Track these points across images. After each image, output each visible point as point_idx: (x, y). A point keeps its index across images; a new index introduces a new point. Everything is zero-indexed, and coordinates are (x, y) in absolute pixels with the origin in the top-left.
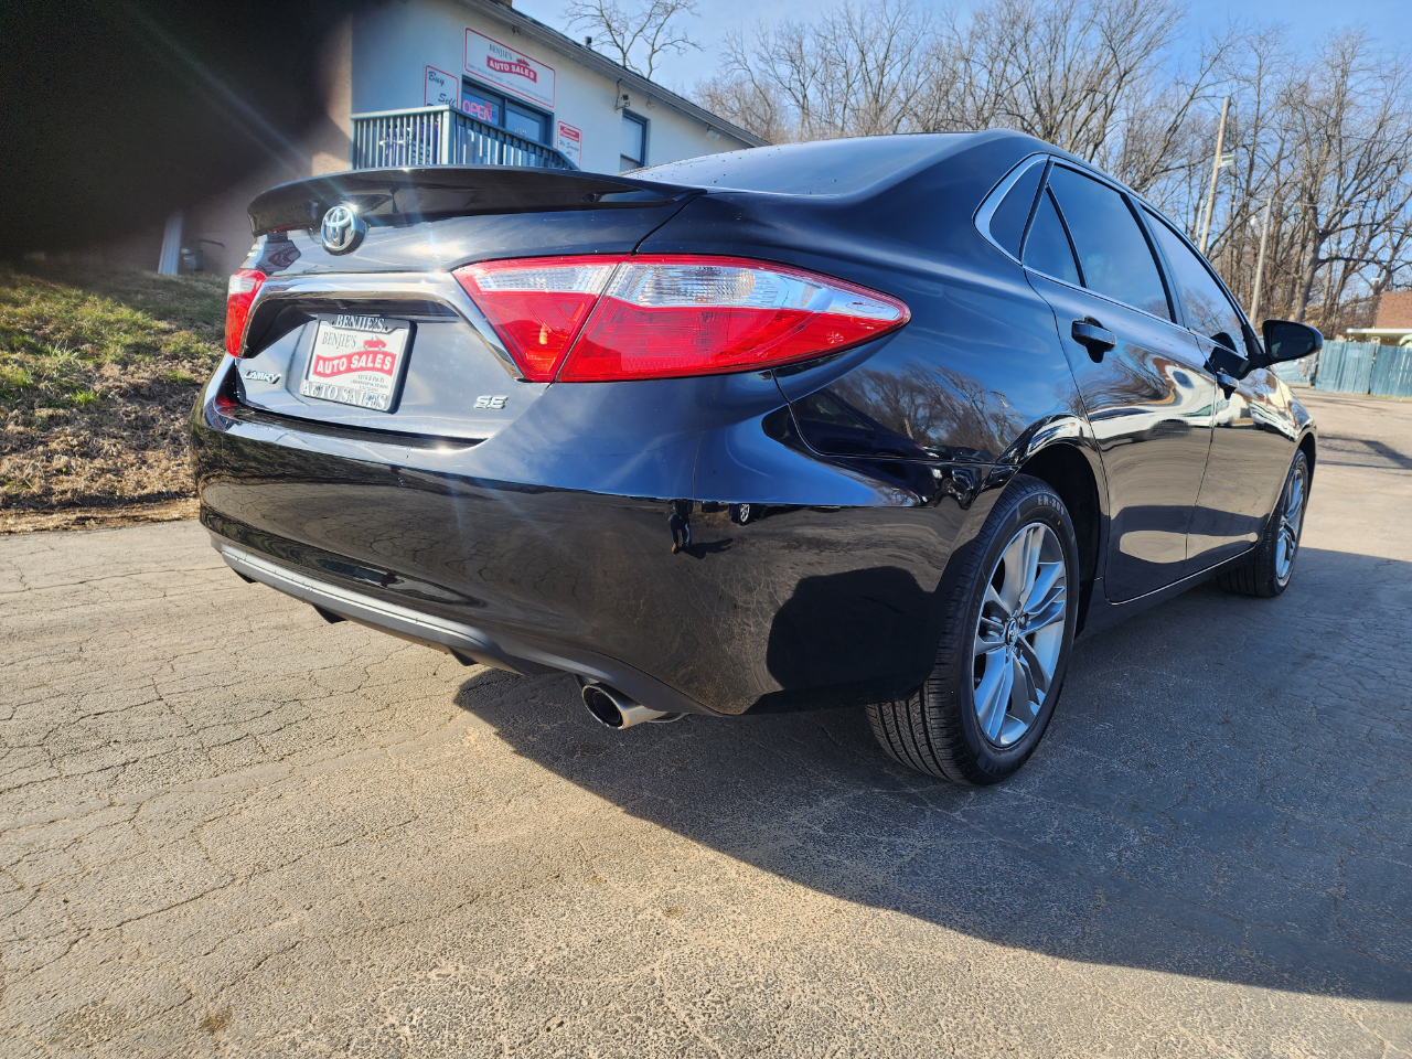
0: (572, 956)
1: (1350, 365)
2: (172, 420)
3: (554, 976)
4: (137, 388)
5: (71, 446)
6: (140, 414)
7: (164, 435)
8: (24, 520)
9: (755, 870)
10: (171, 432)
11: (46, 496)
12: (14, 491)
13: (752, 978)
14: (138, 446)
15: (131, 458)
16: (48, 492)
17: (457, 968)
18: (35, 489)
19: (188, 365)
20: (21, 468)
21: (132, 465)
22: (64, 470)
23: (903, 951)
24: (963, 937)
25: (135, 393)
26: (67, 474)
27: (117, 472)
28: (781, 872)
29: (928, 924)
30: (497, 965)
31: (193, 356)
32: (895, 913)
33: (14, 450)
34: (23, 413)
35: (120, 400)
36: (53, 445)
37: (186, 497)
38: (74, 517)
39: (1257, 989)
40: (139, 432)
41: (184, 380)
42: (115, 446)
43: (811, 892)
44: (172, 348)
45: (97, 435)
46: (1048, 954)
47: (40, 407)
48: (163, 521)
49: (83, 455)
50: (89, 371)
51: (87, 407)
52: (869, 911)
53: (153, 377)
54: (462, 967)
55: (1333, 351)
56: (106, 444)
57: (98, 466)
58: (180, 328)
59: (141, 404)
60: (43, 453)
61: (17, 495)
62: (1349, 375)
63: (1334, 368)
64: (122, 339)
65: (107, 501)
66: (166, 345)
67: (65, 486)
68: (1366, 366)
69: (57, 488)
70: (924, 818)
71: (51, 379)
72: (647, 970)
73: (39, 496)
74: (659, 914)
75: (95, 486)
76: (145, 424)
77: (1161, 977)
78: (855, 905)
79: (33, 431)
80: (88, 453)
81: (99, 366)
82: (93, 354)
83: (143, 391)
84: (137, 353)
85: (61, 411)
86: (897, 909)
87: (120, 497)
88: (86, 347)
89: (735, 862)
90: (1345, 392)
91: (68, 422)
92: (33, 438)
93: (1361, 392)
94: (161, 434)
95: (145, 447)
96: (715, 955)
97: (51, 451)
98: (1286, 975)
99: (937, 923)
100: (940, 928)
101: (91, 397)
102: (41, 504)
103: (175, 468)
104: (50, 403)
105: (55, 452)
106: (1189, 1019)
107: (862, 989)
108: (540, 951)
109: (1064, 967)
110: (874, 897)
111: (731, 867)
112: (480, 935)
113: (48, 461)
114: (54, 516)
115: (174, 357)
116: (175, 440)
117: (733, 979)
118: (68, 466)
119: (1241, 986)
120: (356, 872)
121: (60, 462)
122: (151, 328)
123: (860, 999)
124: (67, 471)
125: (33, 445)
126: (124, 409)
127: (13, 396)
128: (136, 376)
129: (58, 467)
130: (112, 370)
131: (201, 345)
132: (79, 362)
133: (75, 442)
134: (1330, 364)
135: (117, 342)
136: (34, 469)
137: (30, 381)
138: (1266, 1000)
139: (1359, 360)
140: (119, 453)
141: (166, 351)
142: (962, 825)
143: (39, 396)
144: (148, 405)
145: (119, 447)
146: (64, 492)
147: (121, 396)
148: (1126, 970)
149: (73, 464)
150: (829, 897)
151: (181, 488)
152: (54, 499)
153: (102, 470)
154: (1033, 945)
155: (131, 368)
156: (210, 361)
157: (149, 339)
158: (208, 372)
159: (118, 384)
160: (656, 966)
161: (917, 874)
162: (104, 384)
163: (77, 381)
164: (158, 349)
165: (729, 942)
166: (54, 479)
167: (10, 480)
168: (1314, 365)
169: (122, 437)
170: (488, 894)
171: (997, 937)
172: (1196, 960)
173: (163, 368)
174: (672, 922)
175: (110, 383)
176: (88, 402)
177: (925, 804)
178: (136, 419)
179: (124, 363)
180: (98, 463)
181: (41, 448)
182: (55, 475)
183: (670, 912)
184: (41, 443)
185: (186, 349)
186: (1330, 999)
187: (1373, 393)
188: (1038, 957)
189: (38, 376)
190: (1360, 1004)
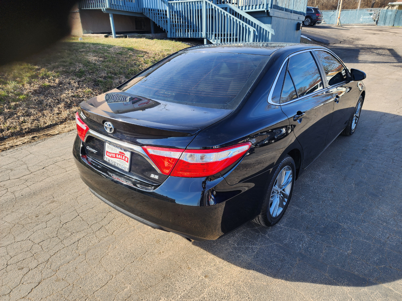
0: (187, 293)
1: (388, 17)
2: (48, 100)
3: (184, 299)
4: (35, 91)
5: (23, 113)
6: (39, 99)
7: (47, 105)
8: (18, 140)
9: (223, 261)
10: (48, 104)
11: (21, 131)
12: (13, 131)
13: (224, 295)
14: (41, 110)
15: (40, 114)
16: (22, 129)
17: (165, 299)
18: (18, 129)
19: (47, 80)
20: (12, 123)
21: (41, 116)
22: (24, 121)
23: (255, 283)
24: (268, 277)
25: (35, 93)
26: (25, 122)
27: (38, 120)
28: (228, 261)
29: (260, 274)
30: (172, 297)
31: (48, 77)
32: (253, 271)
33: (9, 117)
34: (8, 105)
35: (32, 96)
36: (19, 114)
37: (58, 125)
38: (31, 137)
39: (328, 286)
40: (40, 105)
41: (47, 86)
42: (35, 111)
43: (235, 266)
44: (41, 75)
45: (29, 108)
46: (285, 280)
47: (11, 102)
48: (54, 135)
49: (27, 116)
50: (21, 87)
51: (24, 100)
52: (248, 271)
53: (39, 86)
54: (165, 298)
55: (383, 12)
56: (32, 111)
57: (32, 119)
58: (42, 68)
59: (38, 96)
60: (17, 117)
61: (14, 132)
62: (388, 21)
63: (383, 18)
64: (27, 75)
65: (38, 129)
66: (40, 74)
67: (26, 127)
68: (393, 17)
69: (24, 128)
70: (259, 238)
71: (12, 92)
72: (203, 295)
73: (20, 131)
74: (203, 277)
75: (33, 125)
76: (41, 102)
77: (308, 284)
78: (245, 269)
79: (12, 110)
80: (29, 115)
81: (23, 85)
82: (20, 81)
83: (38, 91)
84: (33, 79)
85: (18, 103)
86: (254, 270)
87: (41, 128)
88: (18, 79)
89: (218, 258)
90: (386, 26)
91: (20, 106)
92: (12, 112)
93: (391, 25)
94: (46, 105)
95: (42, 110)
96: (216, 289)
97: (18, 116)
98: (334, 281)
99: (262, 273)
100: (263, 275)
101: (24, 97)
102: (21, 134)
103: (53, 116)
104: (14, 100)
105: (20, 116)
106: (313, 296)
107: (247, 296)
108: (181, 292)
109: (288, 283)
110: (248, 266)
111: (218, 260)
112: (167, 288)
113: (19, 119)
114: (26, 137)
115: (43, 78)
116: (50, 106)
117: (221, 296)
118: (24, 120)
119: (325, 285)
120: (138, 271)
121: (22, 119)
122: (34, 69)
123: (247, 298)
124: (24, 122)
125: (13, 115)
126: (34, 99)
127: (3, 100)
128: (34, 87)
129: (22, 121)
130: (27, 86)
131: (49, 72)
132: (17, 85)
133: (24, 112)
134: (382, 17)
135: (26, 76)
136: (16, 123)
137: (6, 94)
138: (329, 289)
139: (391, 15)
140: (36, 113)
141: (40, 76)
142: (268, 239)
143: (10, 98)
144: (40, 96)
145: (36, 111)
146: (26, 129)
147: (32, 94)
148: (301, 283)
149: (25, 119)
150: (239, 268)
151: (56, 122)
152: (24, 131)
153: (33, 120)
154: (282, 278)
155: (32, 84)
156: (53, 78)
157: (34, 73)
158: (53, 81)
159: (30, 90)
160: (205, 294)
161: (258, 258)
162: (27, 91)
163: (19, 92)
164: (38, 76)
165: (219, 284)
166: (22, 125)
167: (10, 127)
168: (377, 18)
169: (36, 108)
170: (167, 275)
171: (275, 276)
172: (316, 278)
173: (41, 83)
174: (207, 280)
175: (28, 90)
176: (24, 98)
177: (259, 233)
178: (38, 101)
179: (30, 83)
180: (32, 117)
181: (15, 115)
182: (21, 123)
183: (206, 277)
184: (15, 114)
185: (45, 75)
186: (343, 287)
187: (394, 26)
188: (283, 281)
189: (8, 92)
190: (349, 288)
